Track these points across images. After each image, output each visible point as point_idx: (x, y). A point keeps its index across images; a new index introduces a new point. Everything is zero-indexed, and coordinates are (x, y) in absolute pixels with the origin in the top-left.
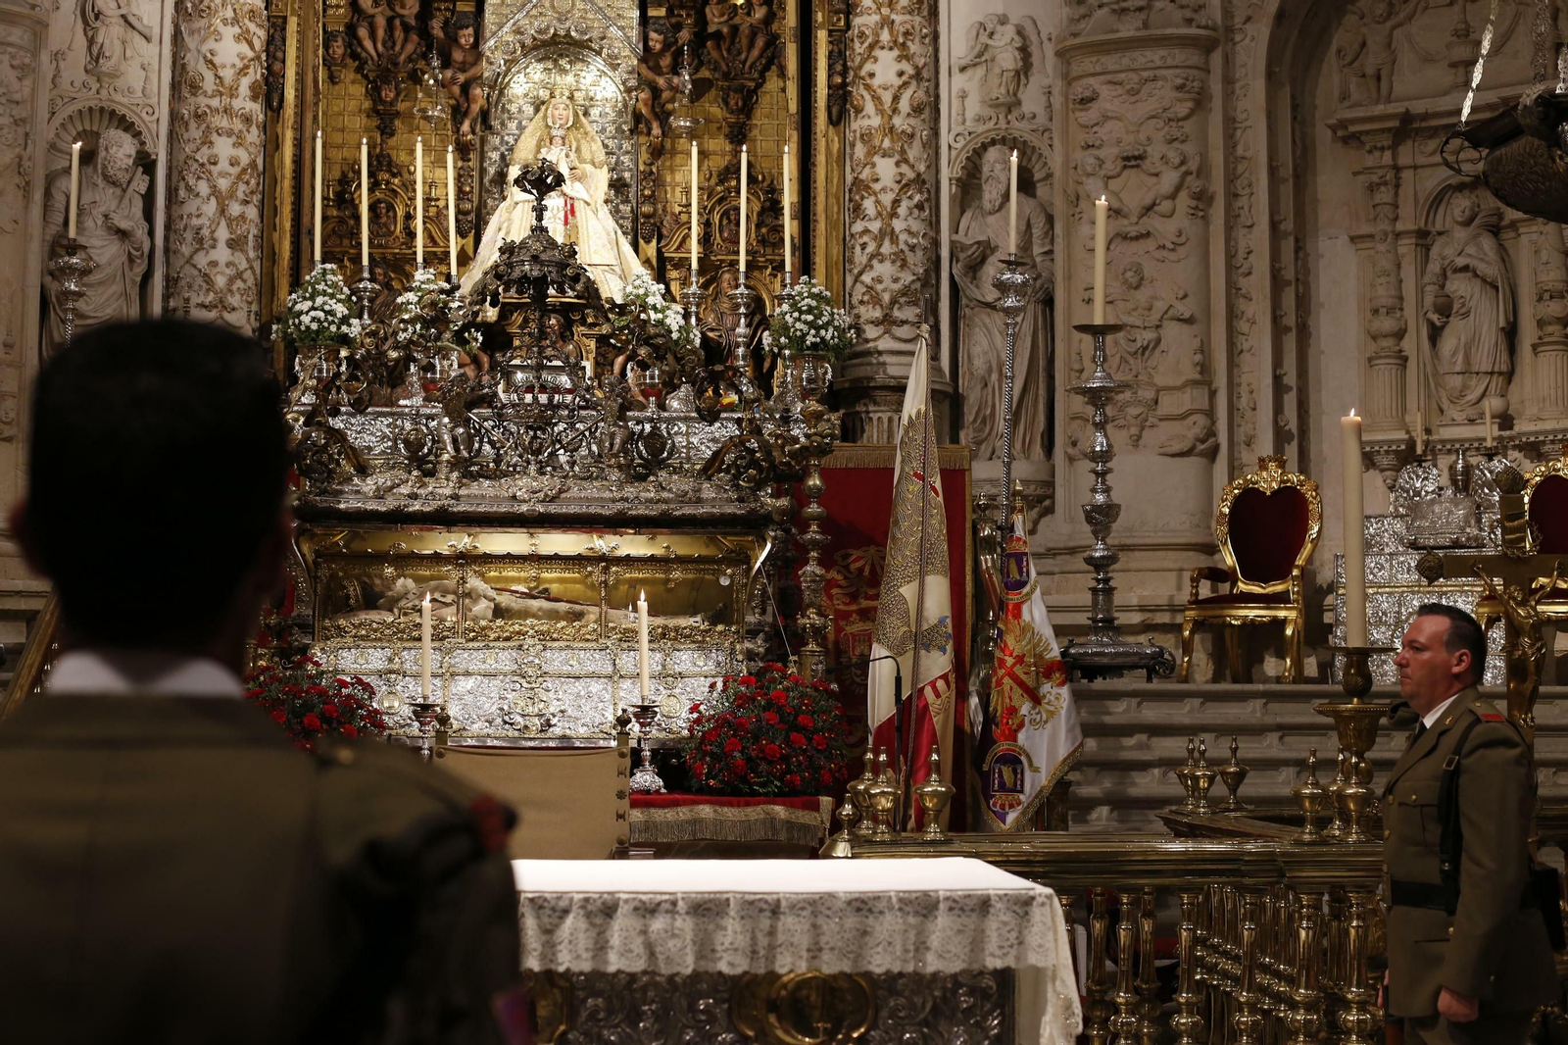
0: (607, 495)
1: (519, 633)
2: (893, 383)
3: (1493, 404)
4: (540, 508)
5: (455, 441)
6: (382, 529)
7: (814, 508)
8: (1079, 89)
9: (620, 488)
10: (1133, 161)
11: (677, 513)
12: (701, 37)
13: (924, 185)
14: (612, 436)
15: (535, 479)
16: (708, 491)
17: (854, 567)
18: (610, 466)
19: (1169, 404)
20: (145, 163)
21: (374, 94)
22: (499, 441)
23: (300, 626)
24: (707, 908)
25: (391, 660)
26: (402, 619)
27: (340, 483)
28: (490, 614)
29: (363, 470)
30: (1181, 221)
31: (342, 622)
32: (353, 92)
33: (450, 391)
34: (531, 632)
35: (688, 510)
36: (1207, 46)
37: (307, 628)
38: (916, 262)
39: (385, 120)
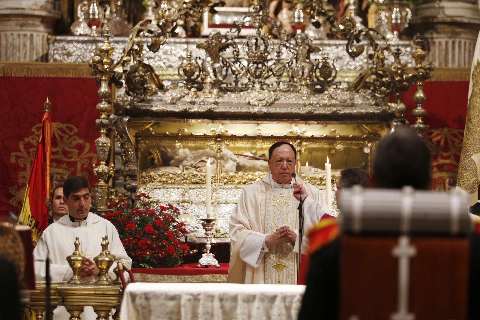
0: (301, 102)
1: (251, 180)
2: (449, 20)
4: (265, 110)
5: (214, 71)
6: (176, 121)
7: (419, 110)
9: (308, 98)
11: (341, 112)
14: (303, 68)
15: (260, 93)
16: (358, 100)
17: (434, 140)
18: (301, 85)
22: (238, 70)
23: (130, 176)
25: (183, 195)
26: (185, 172)
27: (151, 95)
28: (234, 169)
29: (162, 88)
31: (152, 173)
33: (212, 43)
34: (258, 179)
35: (348, 111)
37: (133, 177)
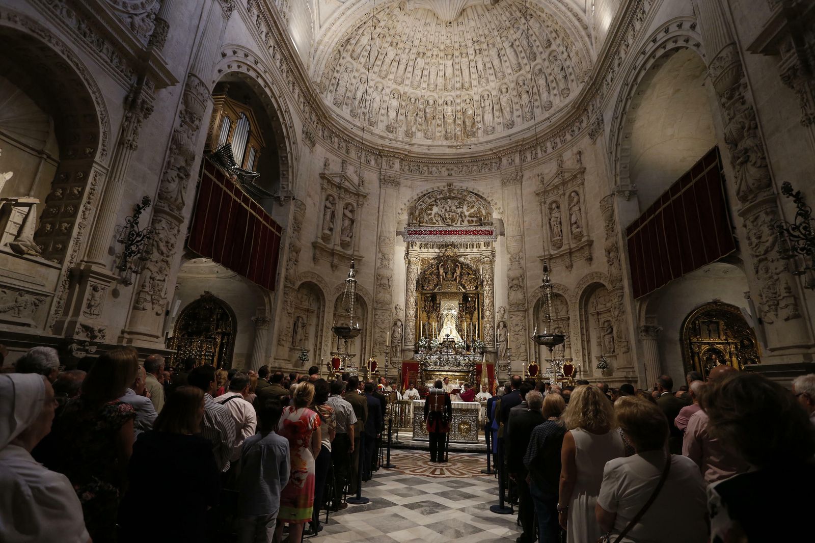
0: (454, 369)
2: (489, 351)
3: (562, 355)
7: (475, 370)
8: (511, 316)
10: (517, 325)
12: (466, 307)
13: (493, 327)
15: (447, 367)
16: (465, 368)
18: (455, 365)
19: (522, 355)
20: (402, 325)
21: (427, 315)
24: (458, 404)
29: (430, 366)
30: (523, 332)
32: (425, 314)
35: (462, 370)
36: (526, 311)
38: (492, 336)
39: (429, 318)
